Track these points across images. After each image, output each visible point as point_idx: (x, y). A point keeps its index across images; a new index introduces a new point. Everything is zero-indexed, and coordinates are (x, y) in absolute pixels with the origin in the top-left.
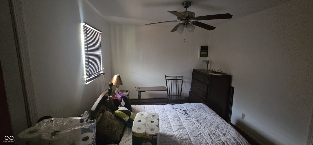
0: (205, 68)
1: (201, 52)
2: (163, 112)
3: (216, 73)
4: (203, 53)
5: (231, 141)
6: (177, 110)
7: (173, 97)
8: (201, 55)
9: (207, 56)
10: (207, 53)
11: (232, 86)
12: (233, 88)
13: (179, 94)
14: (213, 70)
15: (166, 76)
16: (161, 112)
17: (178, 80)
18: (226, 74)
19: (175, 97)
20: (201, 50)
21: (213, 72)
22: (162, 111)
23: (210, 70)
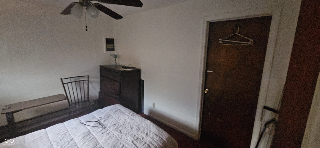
0: (114, 63)
1: (107, 45)
2: (63, 136)
3: (126, 68)
4: (109, 46)
5: (154, 139)
6: (87, 124)
7: (77, 104)
8: (108, 49)
9: (113, 49)
10: (114, 46)
11: (142, 79)
12: (143, 81)
13: (86, 99)
14: (123, 65)
15: (61, 79)
16: (60, 136)
17: (82, 82)
18: (135, 68)
19: (81, 104)
20: (107, 43)
21: (123, 67)
22: (63, 133)
23: (119, 65)
